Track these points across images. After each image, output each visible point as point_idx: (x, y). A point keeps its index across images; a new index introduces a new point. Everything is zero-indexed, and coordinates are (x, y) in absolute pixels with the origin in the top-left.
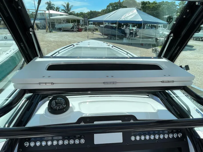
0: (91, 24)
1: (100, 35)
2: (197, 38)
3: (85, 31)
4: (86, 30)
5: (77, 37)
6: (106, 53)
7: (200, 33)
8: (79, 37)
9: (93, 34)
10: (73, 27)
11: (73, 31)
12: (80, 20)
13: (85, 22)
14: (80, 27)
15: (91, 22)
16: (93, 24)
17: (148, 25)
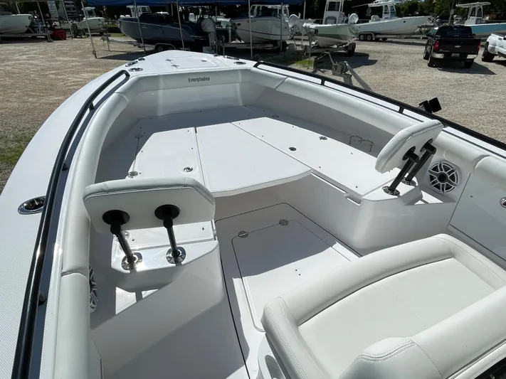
0: (90, 13)
1: (130, 43)
2: (367, 35)
3: (76, 37)
4: (78, 33)
5: (57, 56)
6: (238, 89)
7: (371, 22)
8: (64, 54)
9: (106, 42)
10: (32, 27)
11: (35, 39)
12: (49, 5)
13: (67, 9)
14: (56, 25)
15: (89, 8)
16: (94, 13)
17: (254, 7)
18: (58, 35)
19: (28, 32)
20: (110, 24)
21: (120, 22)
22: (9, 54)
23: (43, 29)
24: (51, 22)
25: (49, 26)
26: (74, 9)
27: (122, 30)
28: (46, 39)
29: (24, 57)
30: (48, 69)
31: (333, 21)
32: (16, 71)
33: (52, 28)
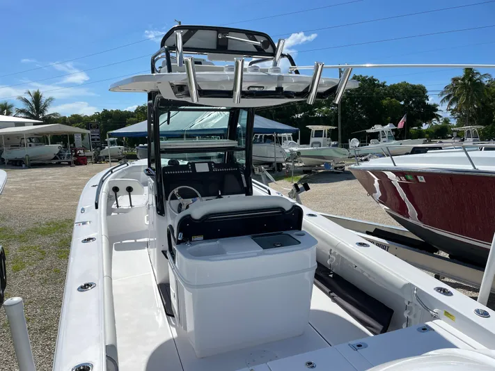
0: (112, 143)
3: (96, 163)
4: (98, 160)
10: (59, 155)
12: (75, 137)
13: (93, 140)
14: (80, 153)
15: (112, 139)
16: (116, 143)
17: (257, 136)
18: (80, 161)
19: (55, 158)
20: (129, 152)
21: (137, 149)
22: (40, 175)
23: (69, 156)
24: (76, 151)
25: (74, 154)
26: (98, 140)
27: (138, 157)
28: (70, 164)
29: (50, 177)
30: (71, 185)
31: (318, 145)
32: (45, 186)
33: (76, 155)
